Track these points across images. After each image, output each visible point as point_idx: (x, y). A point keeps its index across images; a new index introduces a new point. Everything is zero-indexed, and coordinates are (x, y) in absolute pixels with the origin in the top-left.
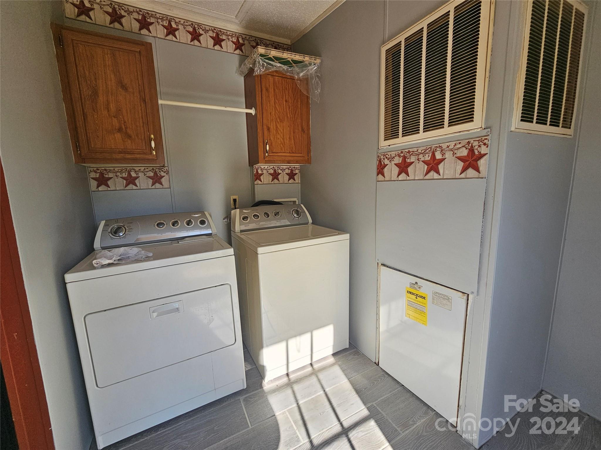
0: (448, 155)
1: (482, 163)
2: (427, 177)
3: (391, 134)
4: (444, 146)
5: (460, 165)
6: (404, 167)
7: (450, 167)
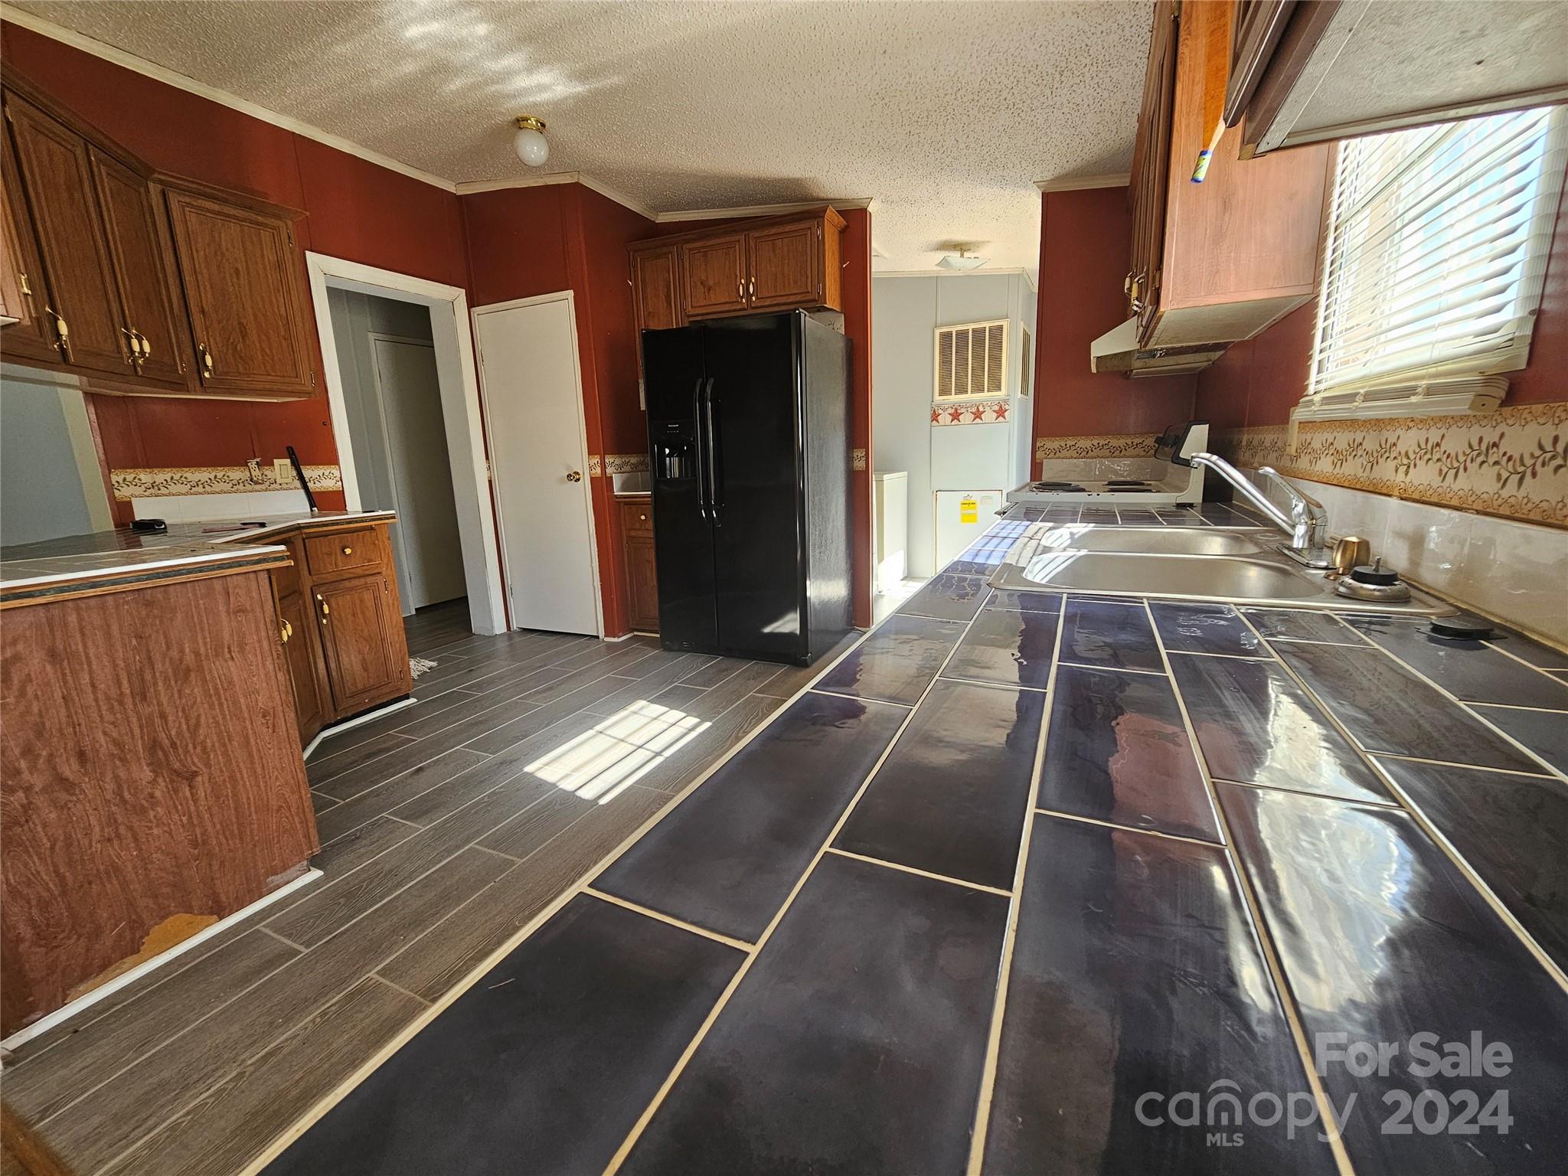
0: (987, 409)
1: (1006, 414)
2: (974, 422)
3: (943, 391)
4: (985, 403)
5: (995, 415)
6: (956, 416)
7: (989, 416)
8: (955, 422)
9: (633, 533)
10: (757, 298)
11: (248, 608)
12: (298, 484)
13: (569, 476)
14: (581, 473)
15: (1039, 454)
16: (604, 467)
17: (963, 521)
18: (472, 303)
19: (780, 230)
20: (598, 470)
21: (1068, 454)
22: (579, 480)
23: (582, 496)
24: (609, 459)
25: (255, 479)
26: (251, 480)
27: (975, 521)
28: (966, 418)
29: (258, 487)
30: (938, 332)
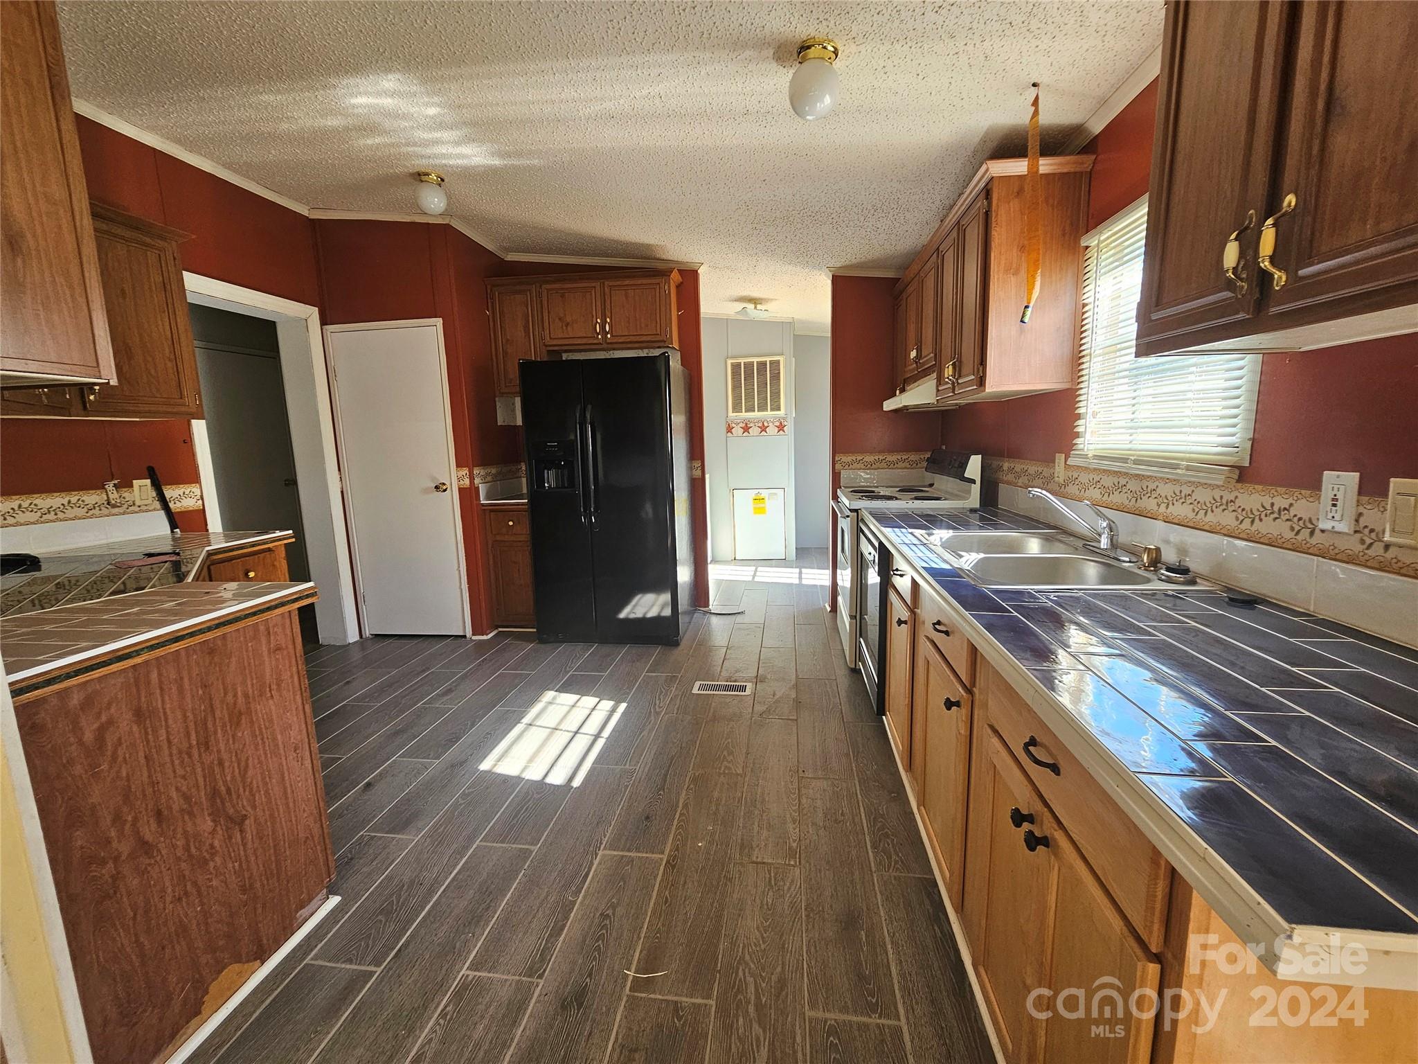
1: (786, 429)
2: (761, 434)
3: (737, 408)
4: (768, 420)
6: (746, 429)
7: (772, 430)
8: (746, 434)
9: (498, 538)
10: (612, 336)
11: (284, 646)
12: (157, 505)
13: (437, 487)
14: (448, 483)
15: (838, 466)
16: (472, 478)
17: (755, 513)
18: (324, 321)
19: (632, 282)
20: (467, 482)
21: (858, 466)
22: (445, 490)
23: (451, 503)
24: (476, 471)
25: (113, 502)
26: (108, 504)
27: (765, 513)
28: (754, 431)
29: (116, 510)
30: (729, 362)
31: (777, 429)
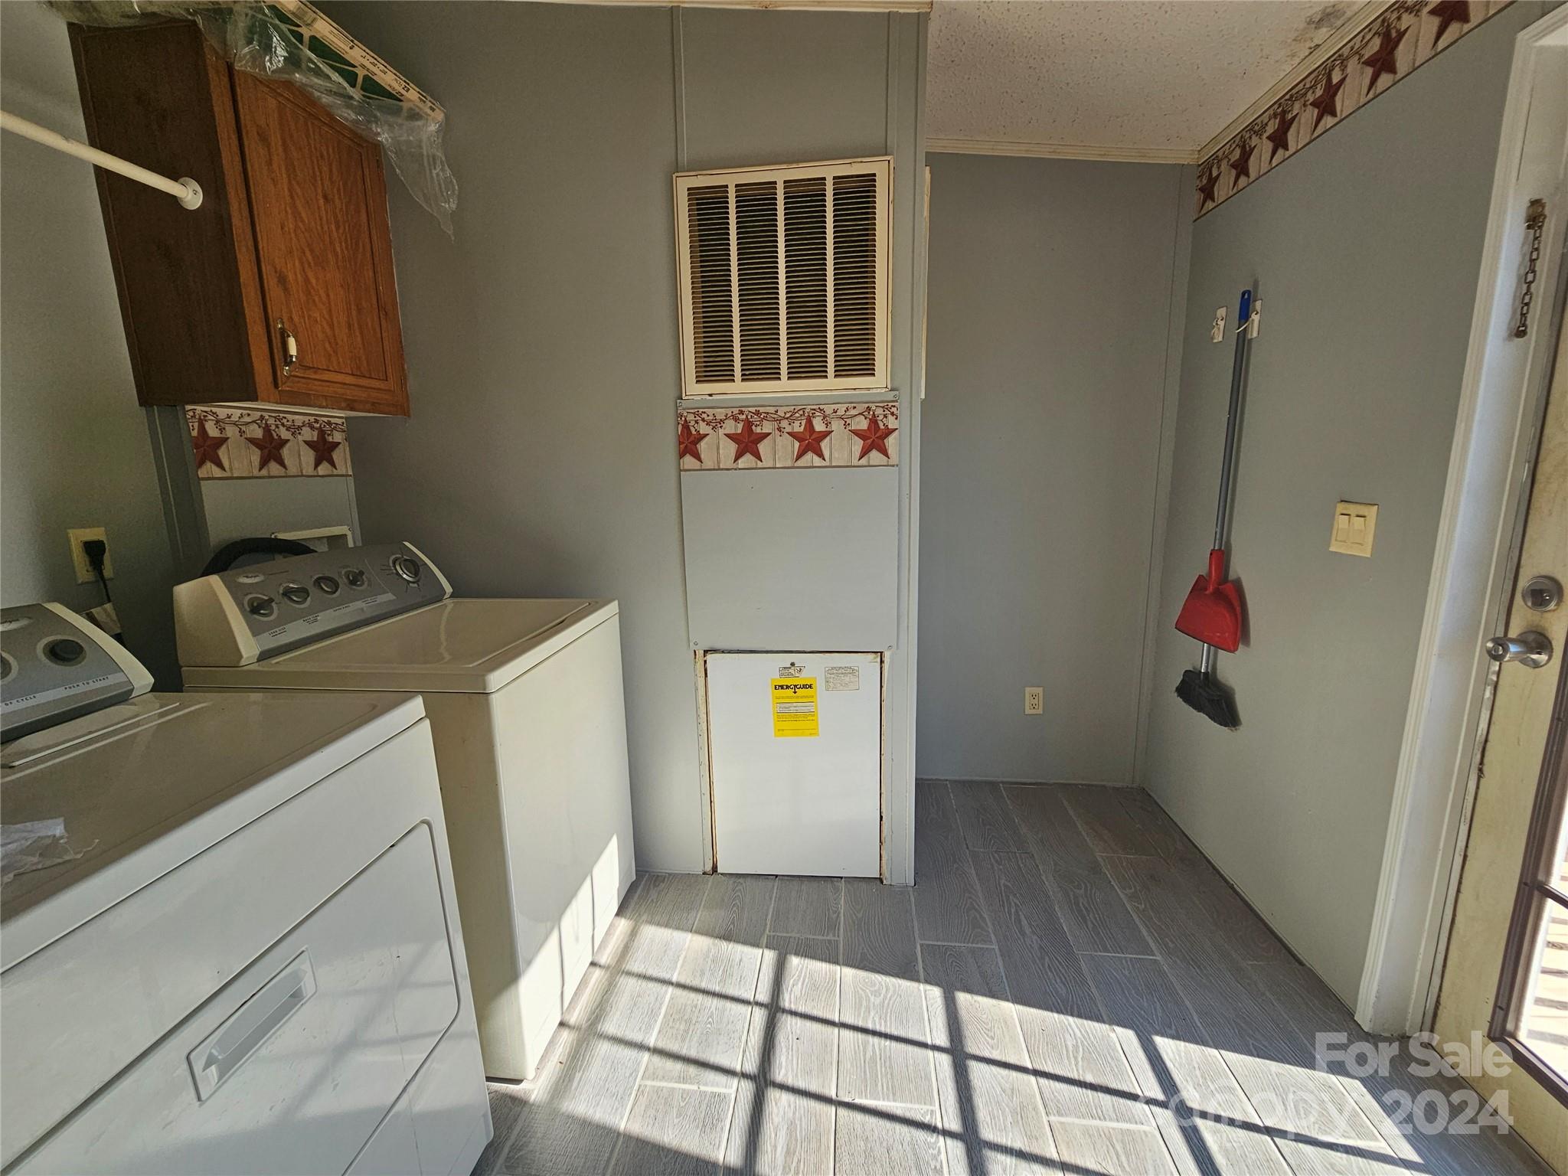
0: (836, 426)
1: (891, 442)
2: (800, 463)
3: (714, 368)
4: (828, 410)
6: (748, 443)
7: (842, 446)
8: (747, 460)
17: (780, 734)
27: (814, 732)
28: (779, 448)
30: (683, 185)
31: (858, 444)
